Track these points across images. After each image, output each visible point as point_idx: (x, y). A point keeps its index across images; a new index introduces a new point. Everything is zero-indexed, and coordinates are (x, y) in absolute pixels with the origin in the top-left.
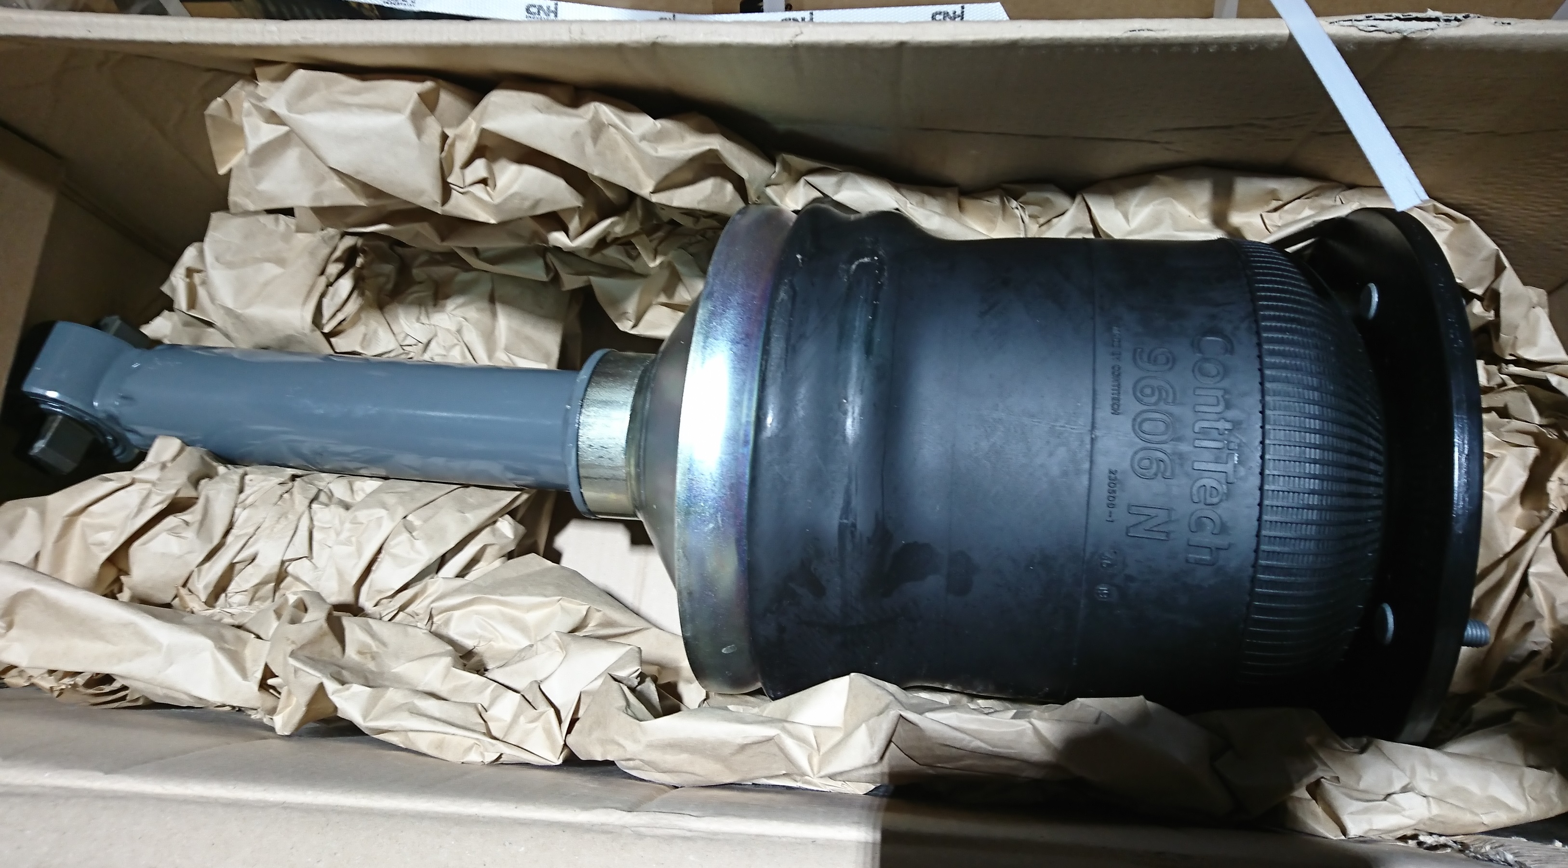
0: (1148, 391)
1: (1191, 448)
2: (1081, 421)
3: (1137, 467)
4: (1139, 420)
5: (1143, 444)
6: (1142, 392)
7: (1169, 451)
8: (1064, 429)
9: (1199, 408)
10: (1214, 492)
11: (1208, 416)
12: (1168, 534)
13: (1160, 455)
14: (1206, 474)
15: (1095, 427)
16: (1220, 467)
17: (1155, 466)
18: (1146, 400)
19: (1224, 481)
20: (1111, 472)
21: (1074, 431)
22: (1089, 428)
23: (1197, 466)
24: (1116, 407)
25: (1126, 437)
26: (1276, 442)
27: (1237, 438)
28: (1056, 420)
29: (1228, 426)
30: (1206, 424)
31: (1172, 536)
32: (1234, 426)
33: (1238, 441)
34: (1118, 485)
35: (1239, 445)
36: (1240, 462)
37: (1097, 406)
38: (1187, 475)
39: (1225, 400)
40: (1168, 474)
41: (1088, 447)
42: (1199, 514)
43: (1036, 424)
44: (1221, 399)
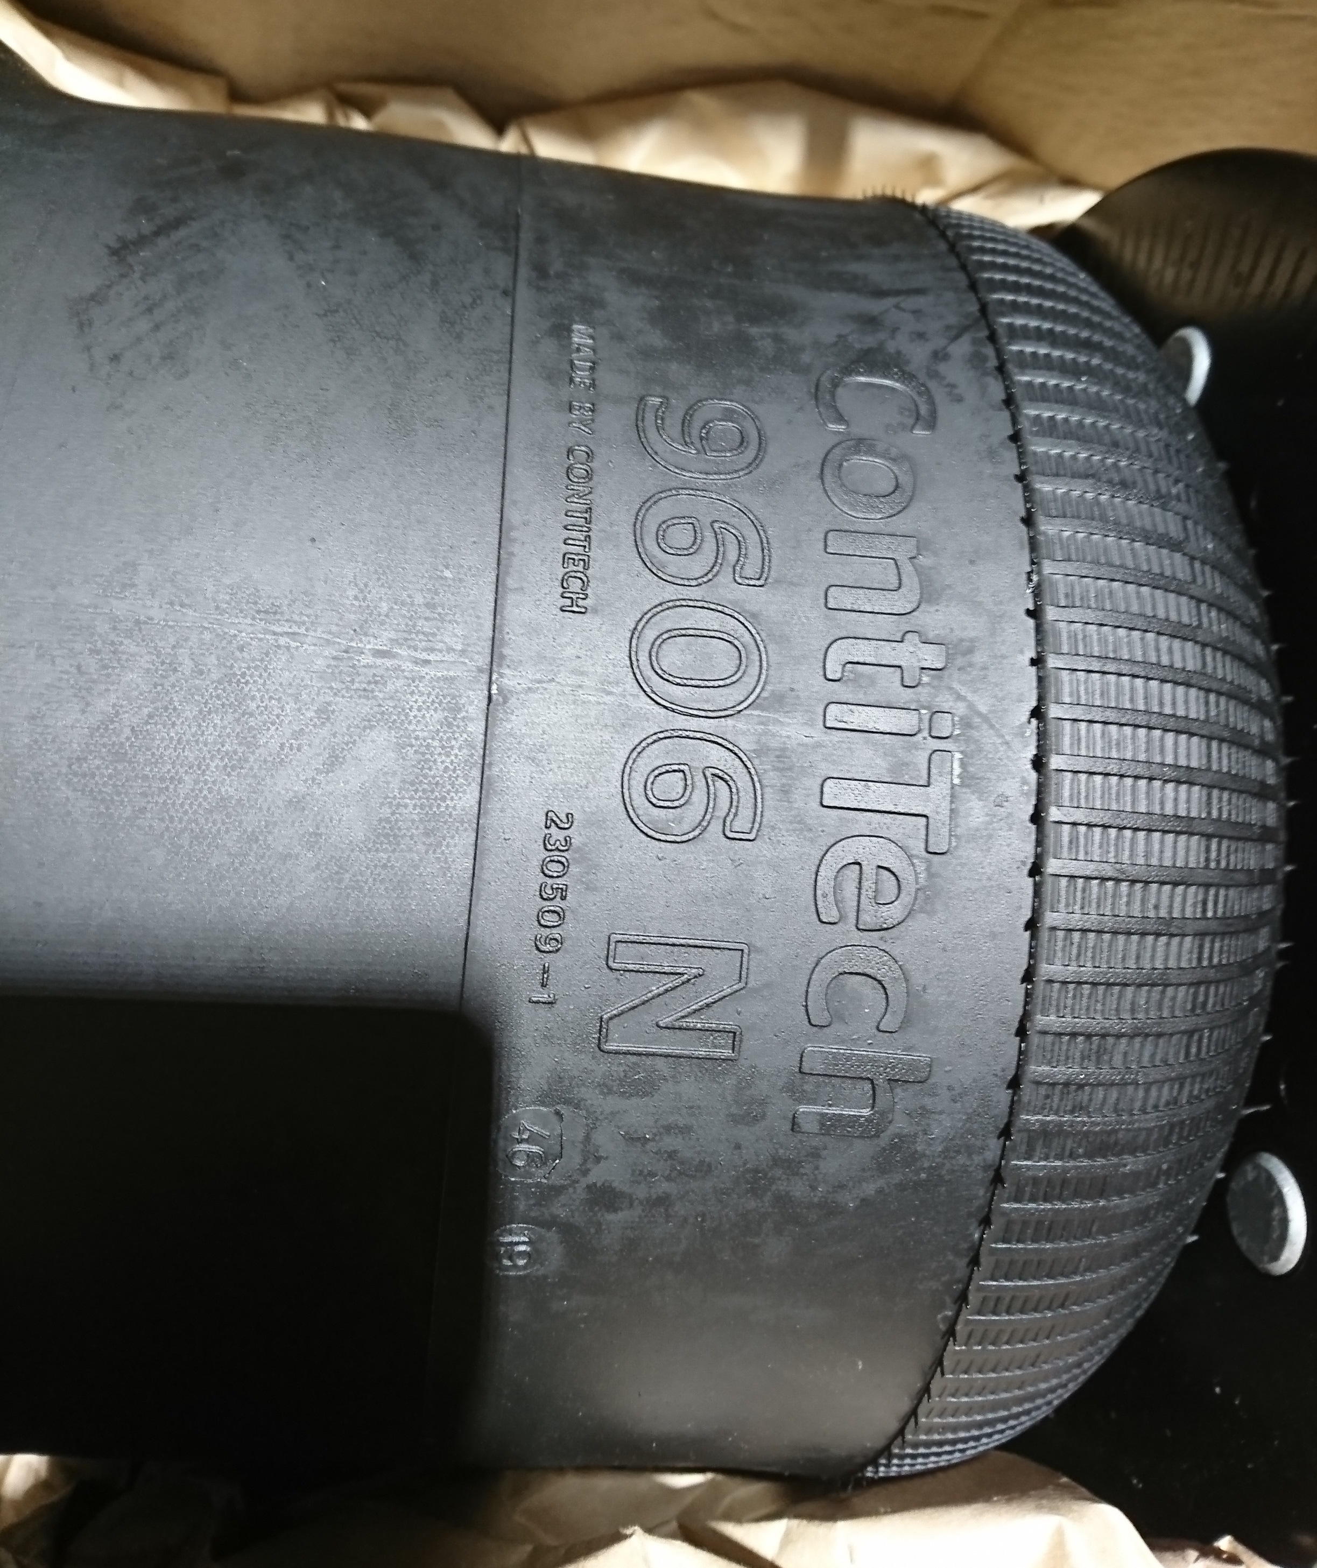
0: (681, 536)
1: (818, 734)
2: (453, 636)
3: (639, 800)
4: (650, 634)
5: (661, 719)
6: (660, 536)
7: (746, 744)
8: (388, 663)
9: (839, 598)
10: (889, 882)
11: (866, 625)
12: (735, 1036)
13: (716, 756)
14: (863, 822)
15: (502, 657)
16: (907, 799)
17: (699, 797)
18: (675, 565)
19: (918, 847)
20: (550, 821)
21: (424, 670)
22: (483, 661)
23: (834, 793)
24: (576, 585)
25: (609, 693)
26: (1078, 713)
27: (960, 697)
28: (361, 630)
29: (932, 657)
30: (863, 651)
31: (750, 1043)
32: (949, 658)
33: (961, 709)
34: (573, 869)
35: (966, 724)
36: (968, 779)
37: (511, 582)
38: (801, 825)
39: (920, 572)
40: (742, 823)
41: (477, 728)
42: (837, 961)
43: (283, 641)
44: (907, 568)
